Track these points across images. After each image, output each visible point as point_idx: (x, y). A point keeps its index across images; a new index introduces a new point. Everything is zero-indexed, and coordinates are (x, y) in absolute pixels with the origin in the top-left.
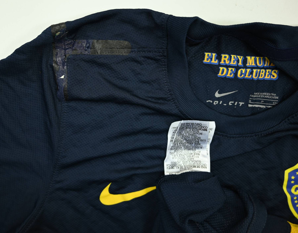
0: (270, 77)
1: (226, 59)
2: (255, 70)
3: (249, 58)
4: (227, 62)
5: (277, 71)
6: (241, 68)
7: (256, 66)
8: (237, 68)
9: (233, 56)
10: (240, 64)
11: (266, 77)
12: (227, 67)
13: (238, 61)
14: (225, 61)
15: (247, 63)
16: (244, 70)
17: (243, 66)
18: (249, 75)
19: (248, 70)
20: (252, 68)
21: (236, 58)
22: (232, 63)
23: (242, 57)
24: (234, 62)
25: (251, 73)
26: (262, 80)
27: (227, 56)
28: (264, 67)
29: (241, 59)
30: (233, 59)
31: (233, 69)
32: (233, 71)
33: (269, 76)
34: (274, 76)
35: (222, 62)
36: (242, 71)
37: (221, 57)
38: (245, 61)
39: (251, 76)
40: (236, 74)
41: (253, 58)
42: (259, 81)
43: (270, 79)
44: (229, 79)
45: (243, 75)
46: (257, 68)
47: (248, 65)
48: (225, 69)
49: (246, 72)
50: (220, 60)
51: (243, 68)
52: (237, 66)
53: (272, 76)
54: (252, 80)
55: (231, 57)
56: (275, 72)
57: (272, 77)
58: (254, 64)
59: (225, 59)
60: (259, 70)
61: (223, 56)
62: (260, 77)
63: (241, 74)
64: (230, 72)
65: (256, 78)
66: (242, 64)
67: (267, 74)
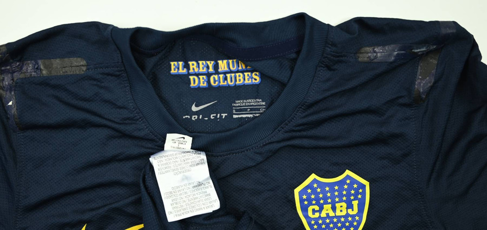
0: (252, 81)
1: (195, 67)
2: (228, 75)
3: (220, 62)
4: (196, 70)
5: (258, 73)
6: (212, 74)
7: (229, 71)
8: (209, 75)
9: (201, 62)
10: (211, 70)
11: (246, 82)
12: (198, 75)
13: (208, 67)
14: (194, 69)
15: (218, 68)
16: (216, 77)
17: (214, 72)
18: (224, 82)
19: (221, 76)
20: (225, 73)
21: (205, 64)
22: (201, 70)
23: (212, 62)
24: (203, 69)
25: (225, 79)
26: (242, 86)
27: (195, 63)
28: (238, 70)
29: (211, 64)
30: (201, 66)
31: (205, 77)
32: (205, 78)
33: (250, 79)
34: (256, 80)
35: (191, 71)
36: (214, 78)
37: (189, 65)
38: (216, 67)
39: (226, 82)
40: (209, 82)
41: (225, 61)
42: (236, 87)
43: (252, 84)
44: (204, 89)
45: (217, 83)
46: (231, 72)
47: (220, 70)
48: (196, 78)
49: (219, 78)
50: (188, 69)
51: (215, 74)
52: (207, 72)
53: (253, 79)
54: (229, 87)
55: (198, 64)
56: (256, 75)
57: (254, 81)
58: (226, 69)
59: (193, 67)
60: (233, 75)
61: (190, 63)
62: (238, 82)
63: (215, 81)
64: (202, 81)
65: (232, 84)
66: (212, 70)
67: (247, 78)
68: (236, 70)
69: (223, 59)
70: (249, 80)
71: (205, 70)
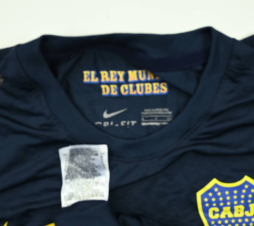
0: (160, 91)
1: (106, 76)
2: (138, 85)
3: (130, 72)
4: (108, 80)
5: (165, 84)
6: (122, 84)
8: (119, 84)
9: (111, 72)
10: (121, 80)
11: (155, 92)
12: (109, 84)
13: (118, 77)
14: (105, 78)
15: (128, 78)
16: (126, 86)
17: (124, 82)
18: (133, 91)
19: (131, 86)
20: (134, 83)
22: (112, 80)
23: (123, 72)
24: (114, 78)
25: (135, 88)
26: (150, 95)
27: (106, 72)
28: (147, 80)
29: (121, 74)
30: (112, 76)
31: (115, 86)
32: (116, 88)
34: (163, 90)
35: (103, 80)
36: (124, 88)
37: (100, 74)
38: (126, 77)
39: (135, 91)
40: (119, 91)
41: (135, 72)
42: (145, 97)
43: (160, 94)
44: (115, 97)
45: (127, 92)
46: (140, 82)
47: (130, 80)
48: (107, 87)
49: (129, 87)
50: (100, 78)
51: (125, 84)
52: (117, 82)
54: (138, 96)
55: (109, 74)
56: (164, 85)
58: (136, 79)
60: (142, 85)
61: (102, 73)
62: (146, 92)
63: (125, 90)
64: (113, 90)
65: (141, 93)
66: (123, 80)
67: (155, 88)
68: (145, 80)
69: (132, 69)
70: (157, 90)
71: (115, 80)
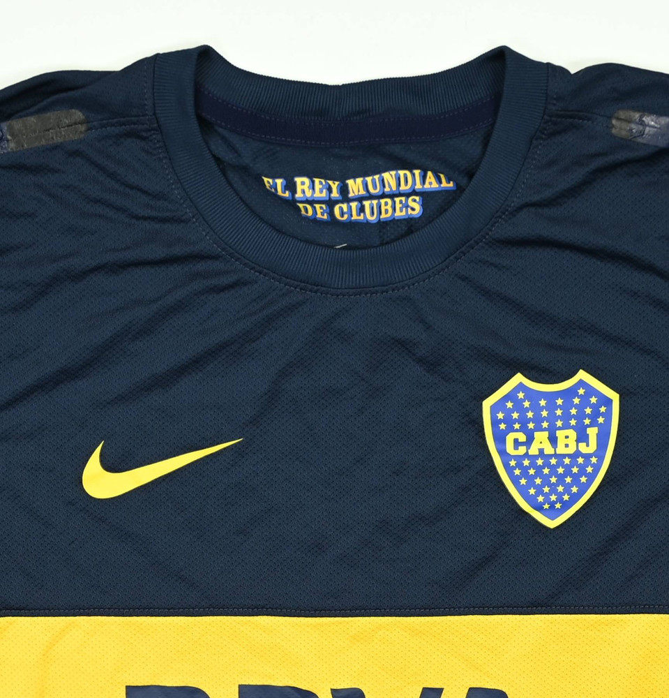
0: (407, 211)
1: (306, 187)
2: (367, 204)
3: (350, 182)
4: (309, 194)
5: (417, 198)
6: (337, 202)
7: (368, 195)
8: (331, 203)
9: (317, 181)
10: (335, 194)
11: (398, 214)
12: (312, 202)
13: (330, 190)
14: (303, 192)
15: (348, 193)
16: (345, 206)
17: (341, 198)
18: (359, 215)
19: (354, 205)
20: (360, 199)
21: (324, 183)
22: (317, 195)
23: (337, 183)
24: (321, 191)
25: (361, 210)
26: (390, 221)
27: (306, 180)
28: (384, 193)
29: (335, 186)
30: (318, 187)
31: (324, 206)
32: (325, 208)
33: (404, 209)
34: (413, 209)
35: (299, 195)
36: (341, 209)
37: (295, 184)
38: (344, 190)
39: (362, 214)
40: (331, 213)
41: (359, 180)
42: (382, 224)
43: (407, 217)
44: (321, 222)
45: (346, 217)
46: (371, 197)
47: (351, 195)
48: (309, 207)
49: (350, 208)
50: (294, 191)
51: (342, 202)
52: (327, 199)
53: (409, 209)
54: (367, 224)
55: (313, 182)
56: (415, 201)
57: (410, 211)
58: (362, 192)
59: (303, 187)
60: (375, 202)
61: (298, 180)
62: (383, 216)
63: (342, 214)
64: (319, 211)
65: (372, 219)
66: (338, 195)
67: (398, 206)
68: (381, 193)
69: (354, 177)
70: (401, 211)
71: (324, 194)
